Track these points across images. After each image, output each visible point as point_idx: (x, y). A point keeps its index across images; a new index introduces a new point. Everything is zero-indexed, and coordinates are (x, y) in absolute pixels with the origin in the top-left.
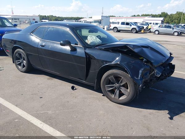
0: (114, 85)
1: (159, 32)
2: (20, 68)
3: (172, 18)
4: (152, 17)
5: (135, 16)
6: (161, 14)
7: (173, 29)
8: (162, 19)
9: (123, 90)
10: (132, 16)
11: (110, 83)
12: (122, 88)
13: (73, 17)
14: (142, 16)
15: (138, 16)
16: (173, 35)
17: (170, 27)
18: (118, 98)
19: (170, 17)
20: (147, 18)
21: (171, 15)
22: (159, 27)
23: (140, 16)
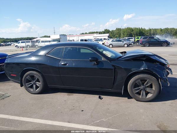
0: (140, 87)
1: (112, 45)
2: (32, 91)
3: (114, 34)
4: (100, 34)
5: (83, 34)
6: (104, 31)
7: (123, 42)
8: (108, 35)
9: (148, 90)
10: (81, 34)
11: (136, 87)
12: (147, 88)
13: (23, 38)
14: (89, 33)
15: (86, 33)
16: (123, 46)
17: (120, 41)
18: (145, 97)
19: (112, 33)
20: (95, 35)
21: (112, 31)
22: (112, 41)
23: (88, 34)
